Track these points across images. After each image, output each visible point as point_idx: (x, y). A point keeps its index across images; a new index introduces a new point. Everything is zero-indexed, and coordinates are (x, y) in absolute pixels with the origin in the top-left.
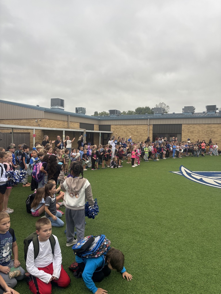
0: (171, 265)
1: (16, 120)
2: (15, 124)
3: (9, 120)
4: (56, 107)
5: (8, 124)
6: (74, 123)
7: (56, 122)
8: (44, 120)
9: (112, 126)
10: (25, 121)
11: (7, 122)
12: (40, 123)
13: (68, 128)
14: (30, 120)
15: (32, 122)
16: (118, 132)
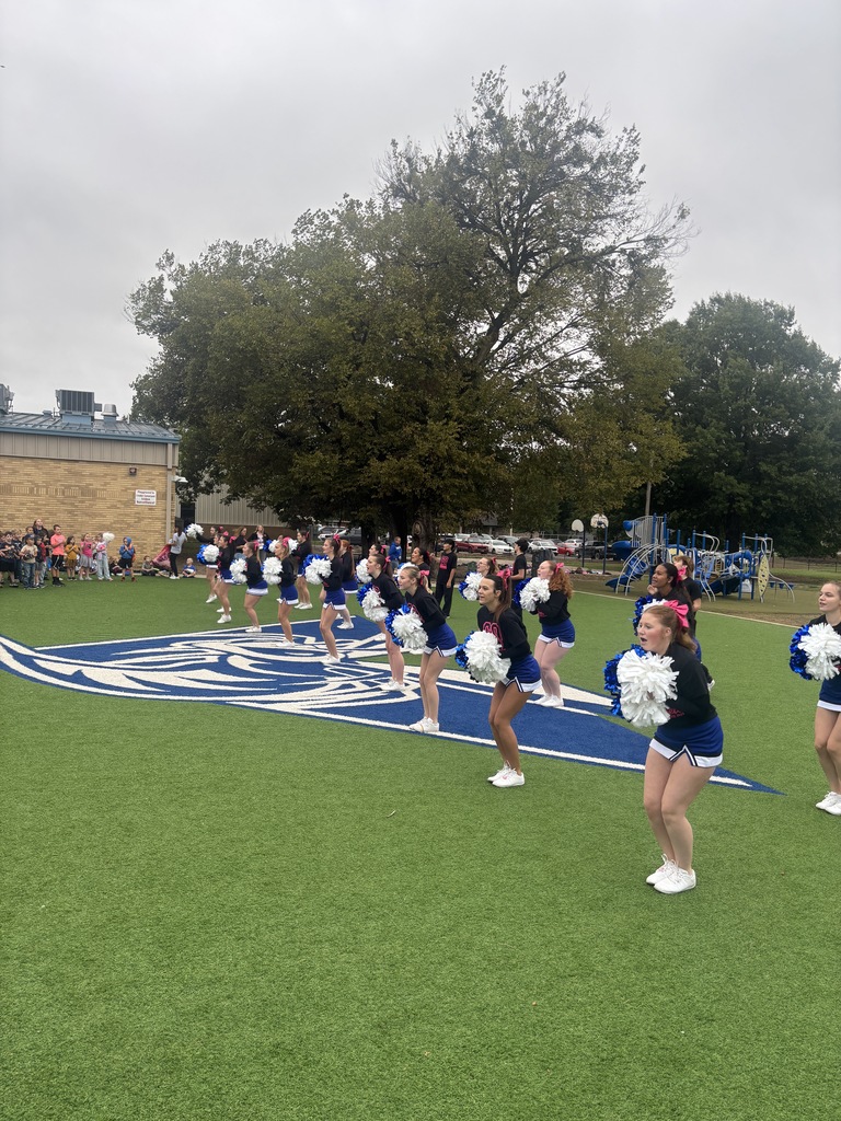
0: (67, 1032)
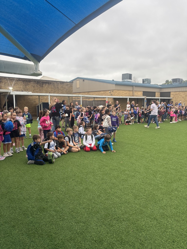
1: (97, 92)
2: (96, 95)
3: (93, 92)
4: (126, 80)
5: (93, 95)
6: (138, 92)
7: (124, 92)
8: (115, 91)
9: (171, 93)
10: (102, 92)
11: (92, 93)
12: (112, 93)
13: (133, 96)
14: (106, 91)
15: (107, 92)
16: (177, 98)
